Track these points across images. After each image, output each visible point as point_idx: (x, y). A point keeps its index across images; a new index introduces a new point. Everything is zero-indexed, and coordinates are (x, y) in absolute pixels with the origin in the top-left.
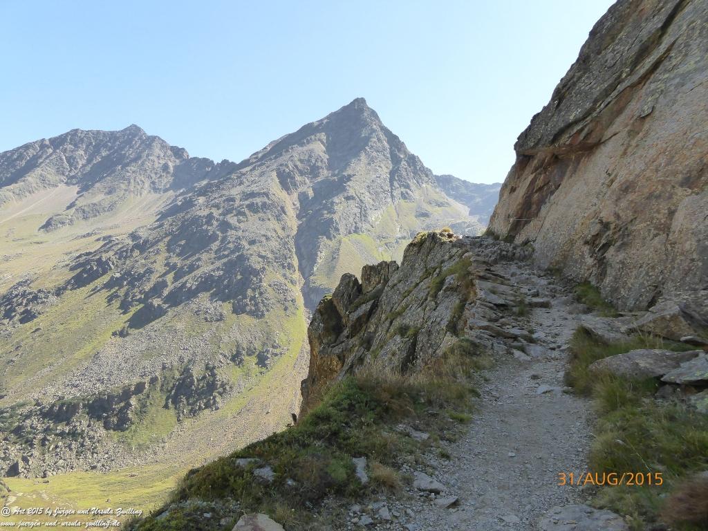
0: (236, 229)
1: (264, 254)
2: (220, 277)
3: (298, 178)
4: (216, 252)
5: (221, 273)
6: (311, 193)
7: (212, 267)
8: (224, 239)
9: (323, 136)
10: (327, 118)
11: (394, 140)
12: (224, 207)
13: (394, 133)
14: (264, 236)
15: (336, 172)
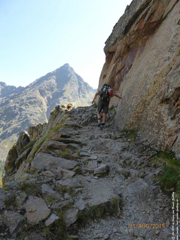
0: (25, 110)
1: (35, 119)
2: (20, 128)
3: (46, 92)
4: (18, 119)
5: (20, 126)
6: (51, 97)
7: (16, 125)
8: (21, 114)
9: (55, 77)
10: (56, 70)
11: (79, 77)
12: (20, 103)
13: (79, 75)
14: (35, 112)
15: (60, 89)
